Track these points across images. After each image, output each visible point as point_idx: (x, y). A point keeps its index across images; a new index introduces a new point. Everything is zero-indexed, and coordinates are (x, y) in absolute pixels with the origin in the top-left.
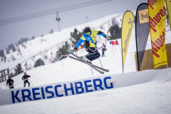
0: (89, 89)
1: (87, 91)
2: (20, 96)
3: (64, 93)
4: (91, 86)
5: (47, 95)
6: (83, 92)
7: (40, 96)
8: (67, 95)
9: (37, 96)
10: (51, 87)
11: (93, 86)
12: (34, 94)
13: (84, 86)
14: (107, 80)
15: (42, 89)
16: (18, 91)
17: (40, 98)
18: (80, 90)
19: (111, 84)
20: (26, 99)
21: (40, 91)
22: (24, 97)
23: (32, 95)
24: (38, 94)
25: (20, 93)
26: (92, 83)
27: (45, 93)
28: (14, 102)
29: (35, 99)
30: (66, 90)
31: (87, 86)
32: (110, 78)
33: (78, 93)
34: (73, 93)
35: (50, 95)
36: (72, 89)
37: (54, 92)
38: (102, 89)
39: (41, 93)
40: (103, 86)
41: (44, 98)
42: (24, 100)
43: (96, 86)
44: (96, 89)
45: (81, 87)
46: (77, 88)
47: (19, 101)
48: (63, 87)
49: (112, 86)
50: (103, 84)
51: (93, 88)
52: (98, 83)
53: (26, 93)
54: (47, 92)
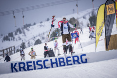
0: (69, 63)
1: (68, 65)
2: (17, 67)
3: (50, 66)
4: (70, 61)
5: (37, 67)
6: (64, 65)
7: (33, 67)
8: (52, 67)
9: (30, 68)
10: (41, 61)
12: (28, 66)
13: (65, 61)
14: (83, 57)
15: (34, 62)
17: (32, 69)
18: (62, 64)
19: (86, 59)
20: (22, 69)
21: (32, 64)
22: (20, 68)
23: (26, 66)
24: (31, 66)
25: (17, 65)
26: (71, 59)
27: (36, 65)
28: (12, 72)
29: (29, 70)
30: (52, 63)
31: (67, 61)
32: (85, 55)
33: (61, 66)
34: (57, 66)
35: (40, 67)
36: (56, 63)
37: (43, 65)
38: (79, 63)
39: (33, 66)
40: (80, 61)
41: (35, 69)
42: (20, 70)
43: (74, 61)
44: (74, 64)
45: (63, 62)
46: (60, 62)
47: (17, 71)
48: (50, 61)
49: (86, 62)
50: (80, 59)
51: (72, 62)
52: (76, 59)
53: (22, 65)
54: (37, 64)
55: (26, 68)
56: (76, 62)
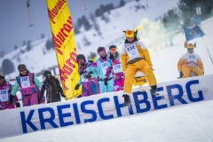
0: (160, 103)
1: (157, 107)
2: (36, 120)
3: (115, 113)
4: (162, 97)
5: (83, 116)
6: (148, 109)
7: (72, 119)
8: (119, 115)
9: (66, 120)
10: (92, 102)
11: (166, 97)
12: (62, 116)
13: (150, 99)
14: (192, 87)
15: (75, 105)
16: (32, 112)
17: (71, 123)
18: (143, 106)
19: (200, 93)
20: (47, 124)
21: (71, 110)
22: (43, 121)
23: (57, 117)
24: (69, 115)
27: (81, 113)
28: (25, 131)
29: (63, 124)
30: (118, 107)
31: (155, 99)
32: (197, 82)
33: (139, 111)
34: (131, 112)
35: (90, 116)
37: (97, 111)
38: (184, 102)
39: (73, 114)
40: (185, 97)
41: (78, 122)
42: (43, 127)
43: (172, 98)
44: (172, 104)
45: (145, 100)
47: (35, 129)
48: (112, 101)
49: (201, 98)
50: (185, 93)
51: (166, 101)
52: (175, 92)
53: (47, 115)
54: (84, 110)
55: (57, 121)
56: (176, 101)
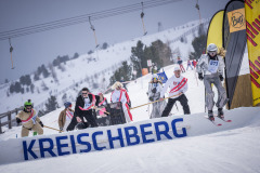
0: (148, 137)
1: (145, 141)
2: (36, 148)
3: (108, 145)
4: (150, 133)
5: (79, 147)
6: (138, 142)
7: (69, 149)
8: (112, 147)
9: (64, 150)
10: (87, 135)
11: (154, 132)
12: (60, 146)
13: (139, 134)
14: (177, 124)
15: (72, 137)
16: (33, 142)
17: (68, 153)
18: (133, 140)
19: (184, 130)
20: (46, 153)
21: (68, 141)
22: (42, 150)
23: (55, 147)
24: (66, 145)
25: (37, 144)
26: (152, 129)
27: (77, 144)
28: (26, 159)
29: (61, 154)
30: (111, 139)
31: (144, 134)
32: (181, 120)
33: (129, 144)
35: (85, 147)
36: (120, 138)
37: (91, 143)
38: (169, 138)
39: (70, 145)
40: (171, 132)
41: (74, 152)
42: (43, 156)
43: (159, 133)
44: (159, 139)
45: (135, 135)
46: (128, 136)
47: (35, 157)
48: (105, 134)
49: (185, 134)
50: (171, 130)
51: (154, 136)
52: (162, 128)
53: (46, 145)
54: (80, 142)
55: (55, 150)
56: (162, 136)
